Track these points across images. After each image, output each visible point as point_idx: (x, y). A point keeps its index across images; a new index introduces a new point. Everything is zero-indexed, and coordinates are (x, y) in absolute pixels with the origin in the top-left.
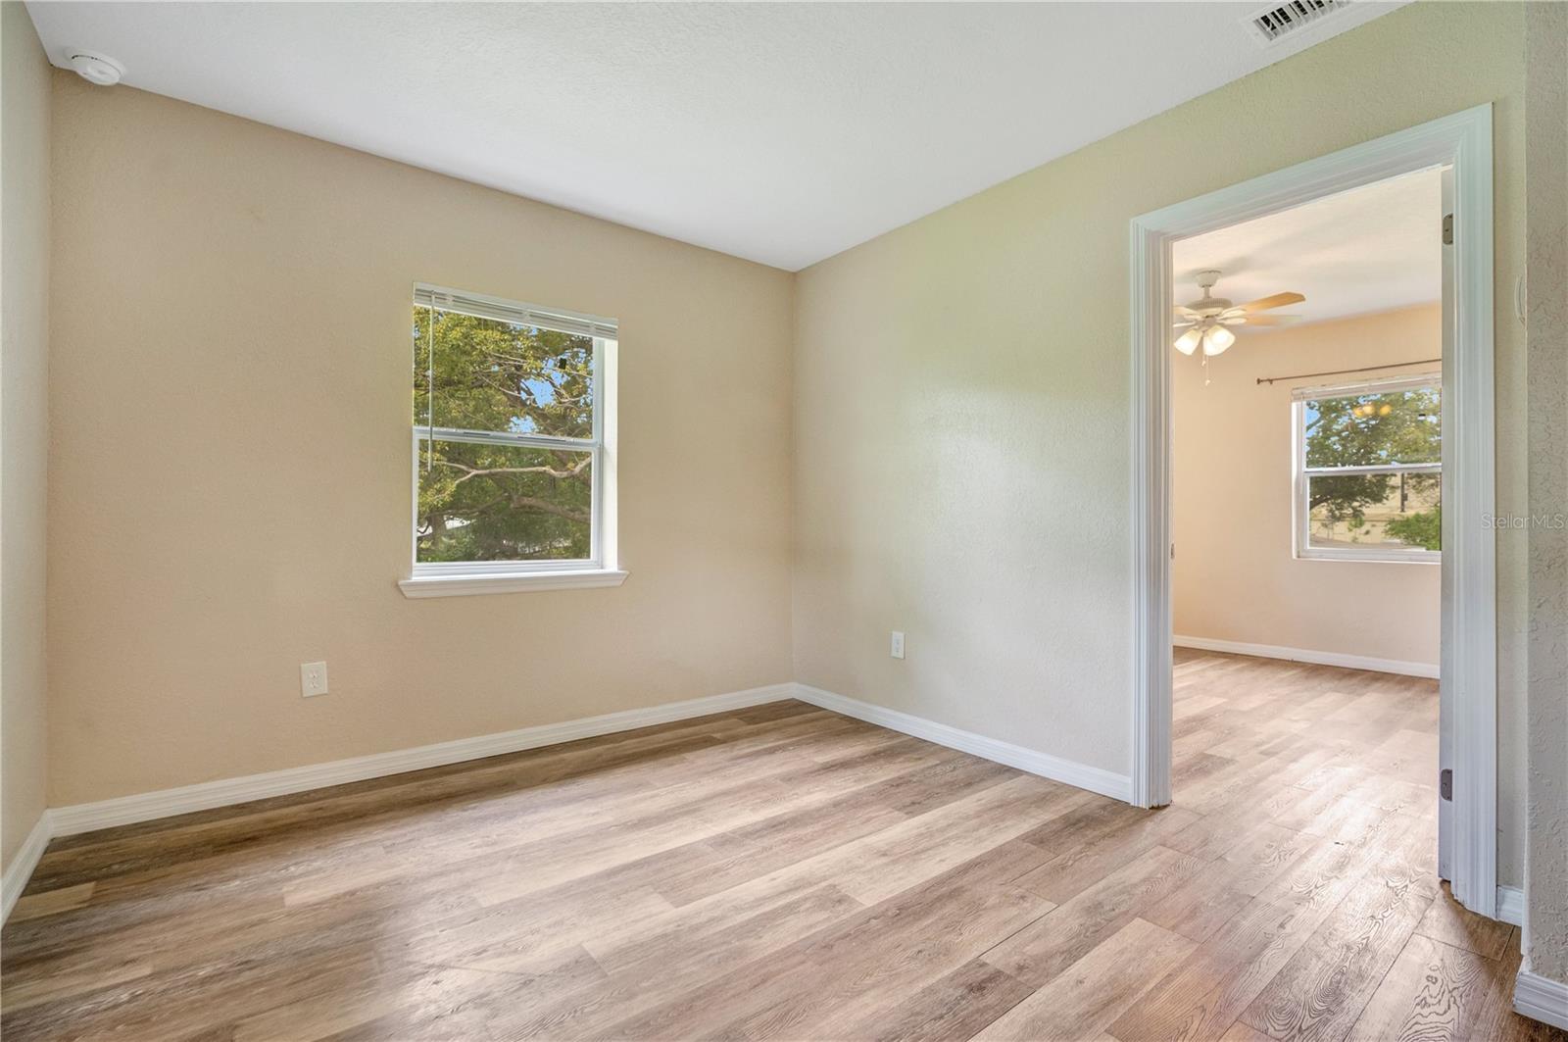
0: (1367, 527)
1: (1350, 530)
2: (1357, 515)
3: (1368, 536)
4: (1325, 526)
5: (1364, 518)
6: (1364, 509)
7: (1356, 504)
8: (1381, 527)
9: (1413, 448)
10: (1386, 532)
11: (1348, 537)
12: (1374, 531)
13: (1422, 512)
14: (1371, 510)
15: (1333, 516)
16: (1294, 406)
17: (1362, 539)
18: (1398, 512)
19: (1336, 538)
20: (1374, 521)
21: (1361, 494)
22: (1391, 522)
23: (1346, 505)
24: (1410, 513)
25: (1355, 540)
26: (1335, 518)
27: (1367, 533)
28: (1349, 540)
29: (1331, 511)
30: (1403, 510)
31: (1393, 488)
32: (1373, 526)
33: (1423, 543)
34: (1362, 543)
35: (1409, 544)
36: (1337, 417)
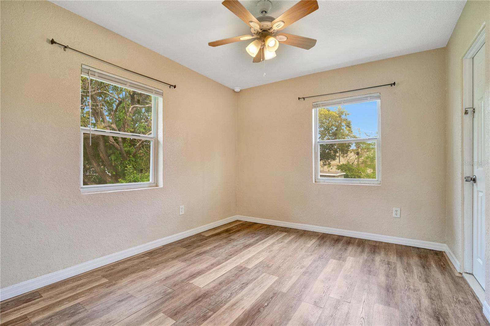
0: (331, 167)
1: (328, 168)
2: (329, 164)
3: (332, 170)
4: (322, 167)
5: (331, 165)
6: (331, 163)
7: (329, 161)
8: (335, 168)
9: (342, 145)
10: (336, 169)
11: (327, 170)
12: (333, 168)
13: (344, 163)
14: (333, 163)
15: (324, 164)
16: (313, 110)
17: (330, 170)
18: (338, 163)
19: (325, 170)
20: (333, 165)
21: (330, 158)
22: (338, 166)
23: (327, 161)
24: (341, 163)
25: (329, 171)
26: (325, 165)
27: (332, 169)
28: (327, 171)
29: (323, 163)
30: (339, 163)
31: (338, 156)
32: (333, 167)
33: (345, 171)
34: (331, 172)
35: (342, 172)
36: (325, 136)
